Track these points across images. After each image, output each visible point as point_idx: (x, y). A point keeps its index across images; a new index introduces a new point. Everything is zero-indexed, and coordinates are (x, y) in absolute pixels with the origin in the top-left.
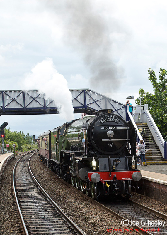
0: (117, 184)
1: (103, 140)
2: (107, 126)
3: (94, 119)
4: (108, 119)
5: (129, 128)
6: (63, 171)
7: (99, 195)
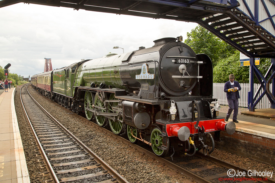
0: (202, 139)
5: (202, 62)
6: (74, 104)
7: (174, 154)
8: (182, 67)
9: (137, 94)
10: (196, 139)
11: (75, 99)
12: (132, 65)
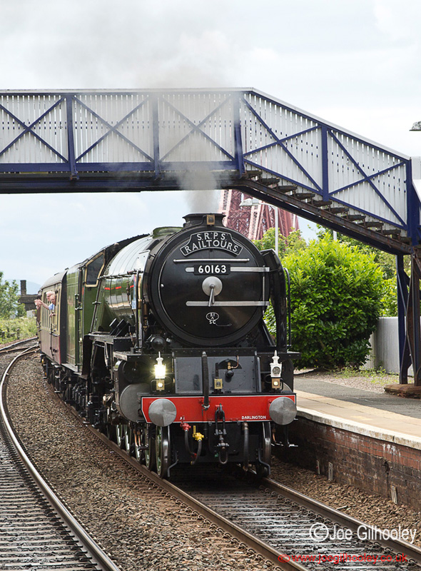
0: (225, 433)
1: (189, 304)
2: (204, 264)
3: (166, 243)
4: (206, 244)
5: (268, 270)
7: (174, 464)
8: (210, 281)
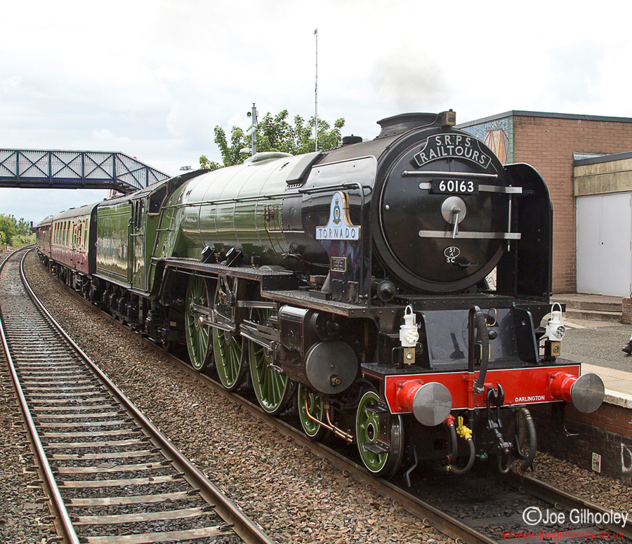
0: (500, 425)
2: (446, 179)
4: (447, 151)
5: (519, 190)
6: (153, 317)
7: (415, 466)
8: (451, 203)
9: (318, 284)
10: (478, 424)
11: (156, 301)
12: (309, 194)
